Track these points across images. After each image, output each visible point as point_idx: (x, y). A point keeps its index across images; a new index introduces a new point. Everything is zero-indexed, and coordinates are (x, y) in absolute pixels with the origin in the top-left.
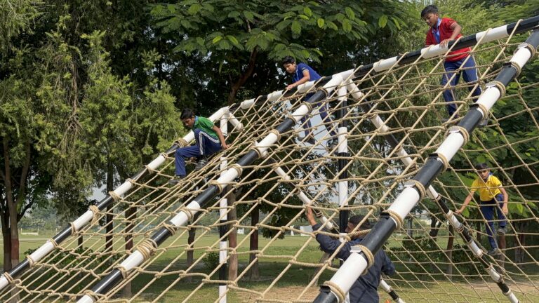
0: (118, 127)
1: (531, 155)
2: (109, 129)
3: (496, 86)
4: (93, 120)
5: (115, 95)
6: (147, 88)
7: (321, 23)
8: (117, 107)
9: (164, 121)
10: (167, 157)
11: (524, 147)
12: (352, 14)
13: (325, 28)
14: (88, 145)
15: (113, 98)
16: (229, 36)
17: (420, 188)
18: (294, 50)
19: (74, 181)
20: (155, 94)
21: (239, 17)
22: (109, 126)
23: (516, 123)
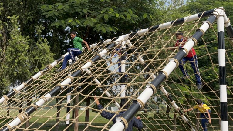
0: (22, 59)
1: (211, 77)
2: (18, 60)
3: (193, 40)
4: (11, 56)
5: (22, 45)
6: (38, 42)
7: (117, 15)
8: (23, 50)
9: (45, 57)
10: (42, 73)
11: (208, 73)
12: (131, 12)
13: (119, 18)
14: (9, 67)
15: (21, 46)
16: (76, 20)
17: (153, 88)
18: (105, 27)
19: (2, 84)
20: (41, 45)
21: (81, 11)
22: (19, 59)
23: (204, 63)
